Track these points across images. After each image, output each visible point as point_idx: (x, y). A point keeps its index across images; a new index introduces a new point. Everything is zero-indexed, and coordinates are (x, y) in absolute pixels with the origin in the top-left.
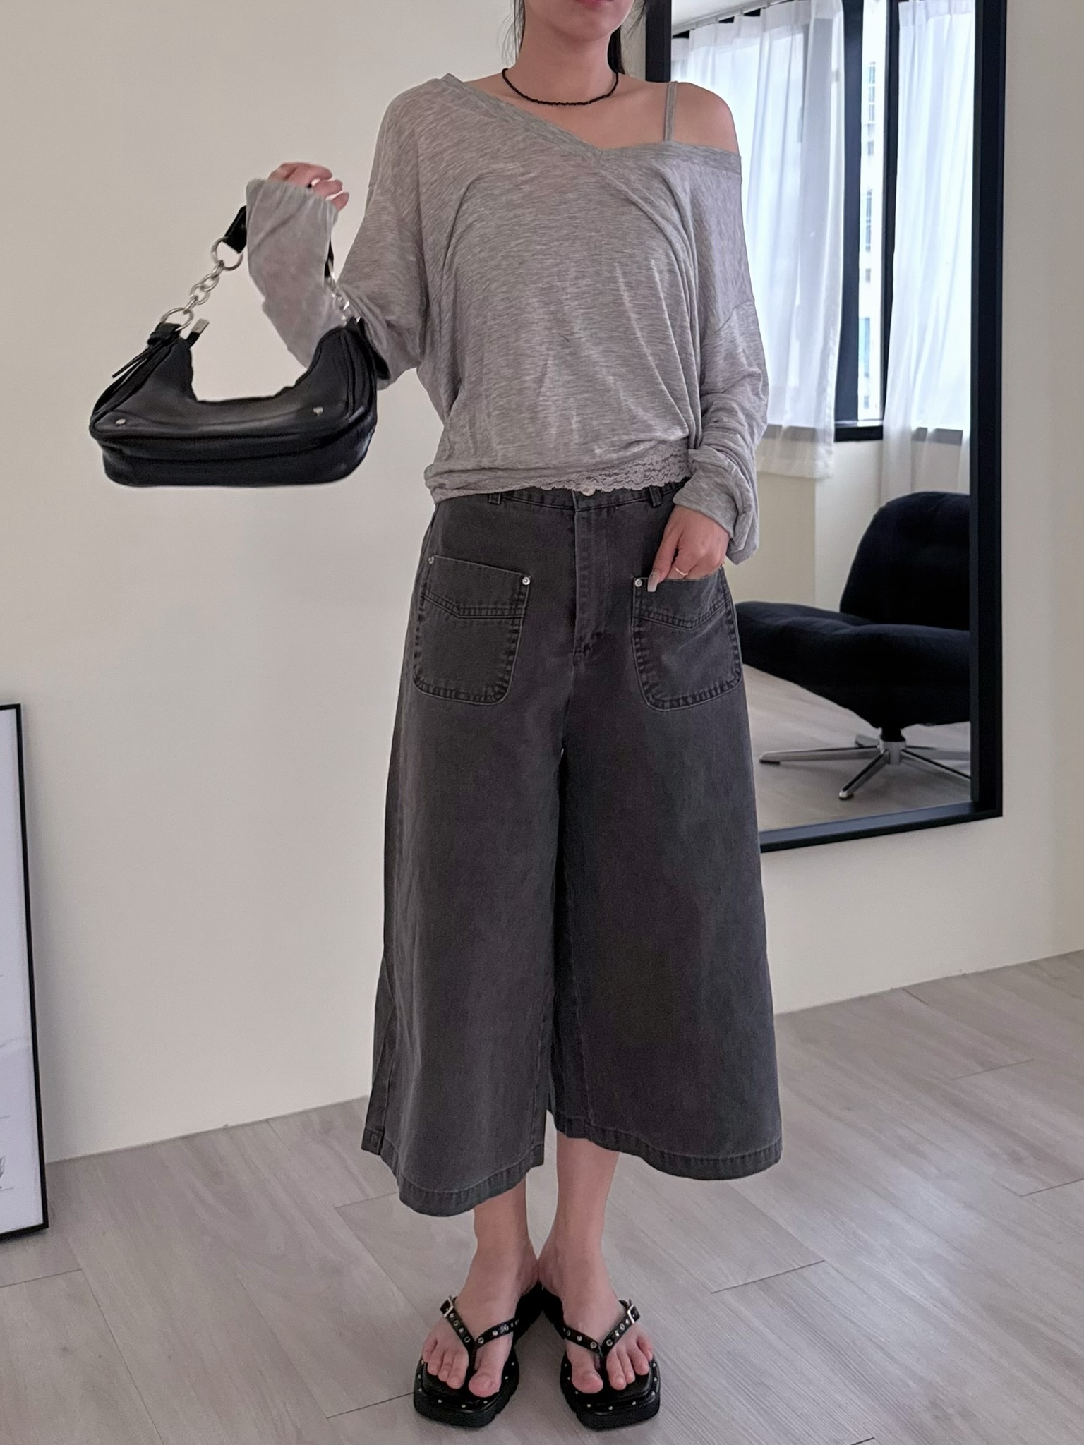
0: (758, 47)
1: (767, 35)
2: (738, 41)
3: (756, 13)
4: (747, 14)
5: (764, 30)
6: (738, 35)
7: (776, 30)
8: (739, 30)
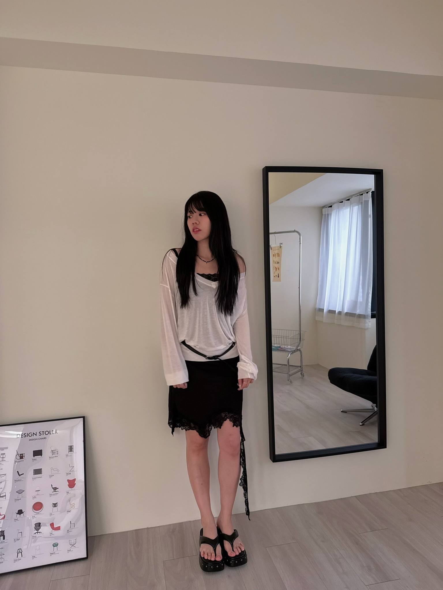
0: (349, 209)
1: (352, 205)
2: (344, 207)
3: (349, 200)
4: (346, 200)
5: (351, 204)
6: (344, 206)
7: (354, 204)
8: (344, 204)
